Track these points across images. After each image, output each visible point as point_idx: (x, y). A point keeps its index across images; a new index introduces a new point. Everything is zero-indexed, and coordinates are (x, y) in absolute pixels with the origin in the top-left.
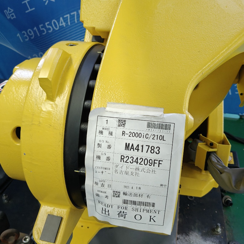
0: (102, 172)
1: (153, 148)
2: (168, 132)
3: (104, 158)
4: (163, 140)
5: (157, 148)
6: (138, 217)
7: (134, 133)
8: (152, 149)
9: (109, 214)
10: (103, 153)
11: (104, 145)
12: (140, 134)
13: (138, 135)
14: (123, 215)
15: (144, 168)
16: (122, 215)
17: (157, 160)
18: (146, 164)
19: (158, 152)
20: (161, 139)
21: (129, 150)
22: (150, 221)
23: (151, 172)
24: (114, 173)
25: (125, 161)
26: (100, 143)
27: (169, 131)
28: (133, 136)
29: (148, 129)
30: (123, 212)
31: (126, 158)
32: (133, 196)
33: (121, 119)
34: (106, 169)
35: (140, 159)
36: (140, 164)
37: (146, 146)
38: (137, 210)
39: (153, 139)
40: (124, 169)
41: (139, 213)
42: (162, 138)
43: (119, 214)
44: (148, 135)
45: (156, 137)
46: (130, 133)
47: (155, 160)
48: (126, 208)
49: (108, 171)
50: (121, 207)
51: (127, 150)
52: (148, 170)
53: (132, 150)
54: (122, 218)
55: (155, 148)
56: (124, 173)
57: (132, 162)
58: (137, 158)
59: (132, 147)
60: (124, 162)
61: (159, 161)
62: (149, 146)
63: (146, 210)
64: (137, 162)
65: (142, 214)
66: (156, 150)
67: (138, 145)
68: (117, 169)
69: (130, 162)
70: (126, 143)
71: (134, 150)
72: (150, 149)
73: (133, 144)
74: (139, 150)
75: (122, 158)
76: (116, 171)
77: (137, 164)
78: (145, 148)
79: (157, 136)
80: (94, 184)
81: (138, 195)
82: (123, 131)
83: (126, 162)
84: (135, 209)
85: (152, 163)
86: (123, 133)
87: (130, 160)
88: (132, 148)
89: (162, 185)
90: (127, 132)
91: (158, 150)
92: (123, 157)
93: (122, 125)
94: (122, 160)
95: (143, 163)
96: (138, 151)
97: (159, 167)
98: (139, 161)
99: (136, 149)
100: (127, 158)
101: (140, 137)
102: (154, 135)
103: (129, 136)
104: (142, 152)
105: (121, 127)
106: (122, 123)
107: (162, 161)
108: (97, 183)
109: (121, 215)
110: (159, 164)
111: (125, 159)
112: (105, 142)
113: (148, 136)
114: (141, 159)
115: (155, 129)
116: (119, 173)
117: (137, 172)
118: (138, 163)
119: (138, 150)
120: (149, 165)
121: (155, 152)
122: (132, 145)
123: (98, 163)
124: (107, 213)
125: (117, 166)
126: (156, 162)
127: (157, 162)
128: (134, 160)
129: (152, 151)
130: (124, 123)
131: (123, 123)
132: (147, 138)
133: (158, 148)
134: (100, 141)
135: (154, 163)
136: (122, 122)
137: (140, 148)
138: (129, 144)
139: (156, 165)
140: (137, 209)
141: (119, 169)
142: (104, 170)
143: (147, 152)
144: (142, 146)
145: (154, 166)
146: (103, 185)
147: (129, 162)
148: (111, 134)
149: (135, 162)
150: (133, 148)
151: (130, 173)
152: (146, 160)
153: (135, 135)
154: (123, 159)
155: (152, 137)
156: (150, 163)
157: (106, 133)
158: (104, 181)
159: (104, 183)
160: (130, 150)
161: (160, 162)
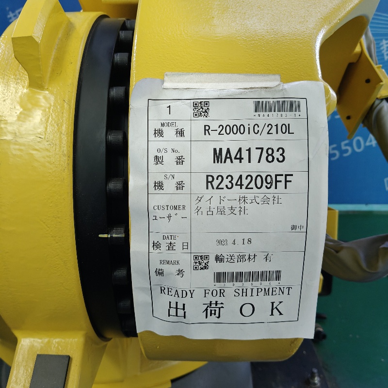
0: (169, 217)
1: (270, 152)
2: (297, 116)
3: (170, 186)
4: (289, 133)
5: (278, 151)
6: (247, 310)
7: (228, 127)
8: (269, 155)
9: (185, 312)
10: (168, 174)
11: (169, 158)
12: (242, 127)
13: (239, 129)
14: (215, 310)
15: (256, 195)
16: (213, 312)
17: (282, 175)
18: (259, 186)
19: (281, 158)
20: (284, 131)
21: (221, 162)
22: (272, 314)
23: (271, 202)
24: (194, 215)
25: (215, 187)
26: (159, 155)
27: (297, 113)
28: (228, 132)
29: (257, 114)
30: (216, 303)
31: (217, 179)
32: (236, 260)
33: (199, 101)
34: (175, 208)
35: (246, 179)
36: (247, 188)
37: (257, 148)
38: (244, 294)
39: (268, 133)
40: (215, 203)
41: (249, 299)
42: (287, 129)
43: (206, 310)
44: (258, 127)
45: (274, 128)
46: (221, 127)
47: (276, 176)
48: (222, 291)
49: (180, 213)
50: (210, 293)
51: (218, 162)
52: (265, 198)
53: (228, 160)
54: (213, 318)
55: (275, 150)
56: (215, 211)
57: (230, 186)
58: (241, 177)
59: (228, 156)
60: (213, 188)
61: (286, 175)
62: (262, 149)
63: (263, 290)
64: (241, 185)
65: (254, 300)
66: (277, 155)
67: (240, 150)
68: (200, 205)
69: (227, 186)
70: (215, 150)
71: (232, 162)
72: (265, 155)
73: (228, 149)
74: (243, 159)
75: (209, 181)
76: (198, 210)
77: (241, 188)
78: (255, 154)
79: (277, 126)
80: (151, 249)
81: (247, 257)
82: (205, 126)
83: (217, 188)
84: (240, 292)
85: (271, 183)
86: (207, 130)
87: (226, 182)
88: (228, 158)
89: (294, 227)
90: (214, 126)
91: (281, 155)
92: (210, 179)
93: (203, 114)
94: (209, 184)
95: (252, 185)
96: (241, 162)
97: (286, 188)
98: (245, 182)
99: (236, 158)
100: (220, 178)
101: (242, 132)
102: (270, 126)
103: (219, 134)
104: (249, 162)
105: (200, 118)
106: (201, 110)
107: (292, 175)
108: (156, 245)
109: (211, 311)
110: (286, 181)
111: (216, 183)
112: (170, 151)
113: (258, 129)
114: (249, 178)
115: (270, 113)
116: (205, 213)
117: (242, 205)
118: (244, 187)
119: (241, 159)
120: (266, 187)
121: (275, 159)
122: (228, 151)
123: (158, 199)
124: (180, 312)
125: (199, 199)
126: (279, 178)
127: (282, 178)
128: (234, 182)
129: (270, 158)
130: (206, 108)
131: (204, 108)
132: (256, 132)
133: (281, 151)
134: (159, 150)
135: (277, 181)
136: (201, 107)
137: (245, 154)
138: (221, 150)
139: (281, 185)
140: (245, 291)
141: (204, 205)
142: (173, 212)
143: (259, 162)
144: (249, 150)
145: (276, 188)
146: (171, 246)
147: (225, 188)
148: (181, 133)
149: (236, 185)
150: (230, 158)
151: (227, 211)
152: (259, 178)
153: (231, 130)
154: (211, 182)
155: (267, 129)
156: (268, 183)
157: (169, 132)
158: (173, 237)
159: (173, 241)
160: (225, 162)
161: (289, 178)
